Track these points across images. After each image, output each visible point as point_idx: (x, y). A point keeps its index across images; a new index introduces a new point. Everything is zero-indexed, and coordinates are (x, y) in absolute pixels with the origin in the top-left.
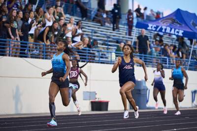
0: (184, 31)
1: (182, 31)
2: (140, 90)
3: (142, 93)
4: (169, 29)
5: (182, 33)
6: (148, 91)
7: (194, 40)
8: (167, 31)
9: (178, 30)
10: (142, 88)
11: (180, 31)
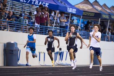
0: (50, 4)
1: (48, 4)
2: (12, 51)
3: (14, 53)
4: (38, 2)
5: (48, 5)
6: (19, 51)
7: (57, 11)
8: (35, 4)
9: (45, 3)
10: (15, 49)
11: (46, 3)
